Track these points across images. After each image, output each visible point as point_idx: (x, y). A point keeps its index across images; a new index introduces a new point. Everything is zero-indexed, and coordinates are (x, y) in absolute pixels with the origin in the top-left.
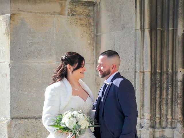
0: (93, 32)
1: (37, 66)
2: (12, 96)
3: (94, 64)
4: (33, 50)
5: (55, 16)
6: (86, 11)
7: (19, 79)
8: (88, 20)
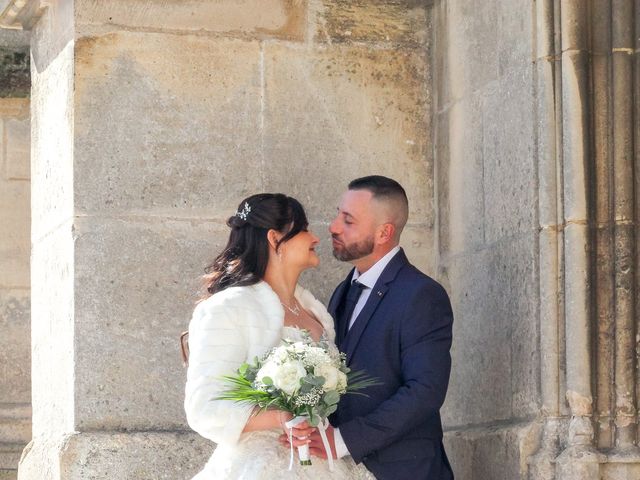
0: (426, 106)
1: (184, 234)
2: (82, 344)
3: (432, 227)
4: (168, 173)
5: (264, 44)
6: (394, 23)
7: (112, 282)
8: (407, 60)
